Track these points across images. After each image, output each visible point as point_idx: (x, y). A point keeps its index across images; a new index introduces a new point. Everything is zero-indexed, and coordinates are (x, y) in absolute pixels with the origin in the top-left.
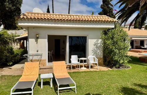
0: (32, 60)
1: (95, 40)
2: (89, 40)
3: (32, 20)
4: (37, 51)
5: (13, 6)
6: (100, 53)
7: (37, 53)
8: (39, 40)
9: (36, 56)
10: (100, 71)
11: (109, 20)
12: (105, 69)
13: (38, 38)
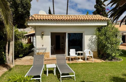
0: (38, 53)
1: (90, 36)
2: (85, 36)
3: (42, 21)
4: (43, 46)
5: (24, 10)
6: (95, 47)
7: (42, 47)
8: (44, 37)
9: (42, 50)
10: (95, 63)
11: (102, 19)
12: (99, 61)
13: (43, 35)
